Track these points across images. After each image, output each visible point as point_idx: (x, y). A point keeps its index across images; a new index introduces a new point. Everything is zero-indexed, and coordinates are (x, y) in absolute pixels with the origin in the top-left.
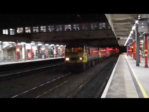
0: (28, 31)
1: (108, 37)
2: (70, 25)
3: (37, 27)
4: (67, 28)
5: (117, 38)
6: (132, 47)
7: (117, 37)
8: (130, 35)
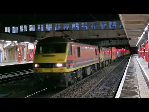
0: (32, 29)
1: (118, 37)
2: (77, 24)
3: (42, 25)
4: (74, 27)
5: (128, 39)
6: (145, 48)
7: (128, 37)
8: (142, 35)
